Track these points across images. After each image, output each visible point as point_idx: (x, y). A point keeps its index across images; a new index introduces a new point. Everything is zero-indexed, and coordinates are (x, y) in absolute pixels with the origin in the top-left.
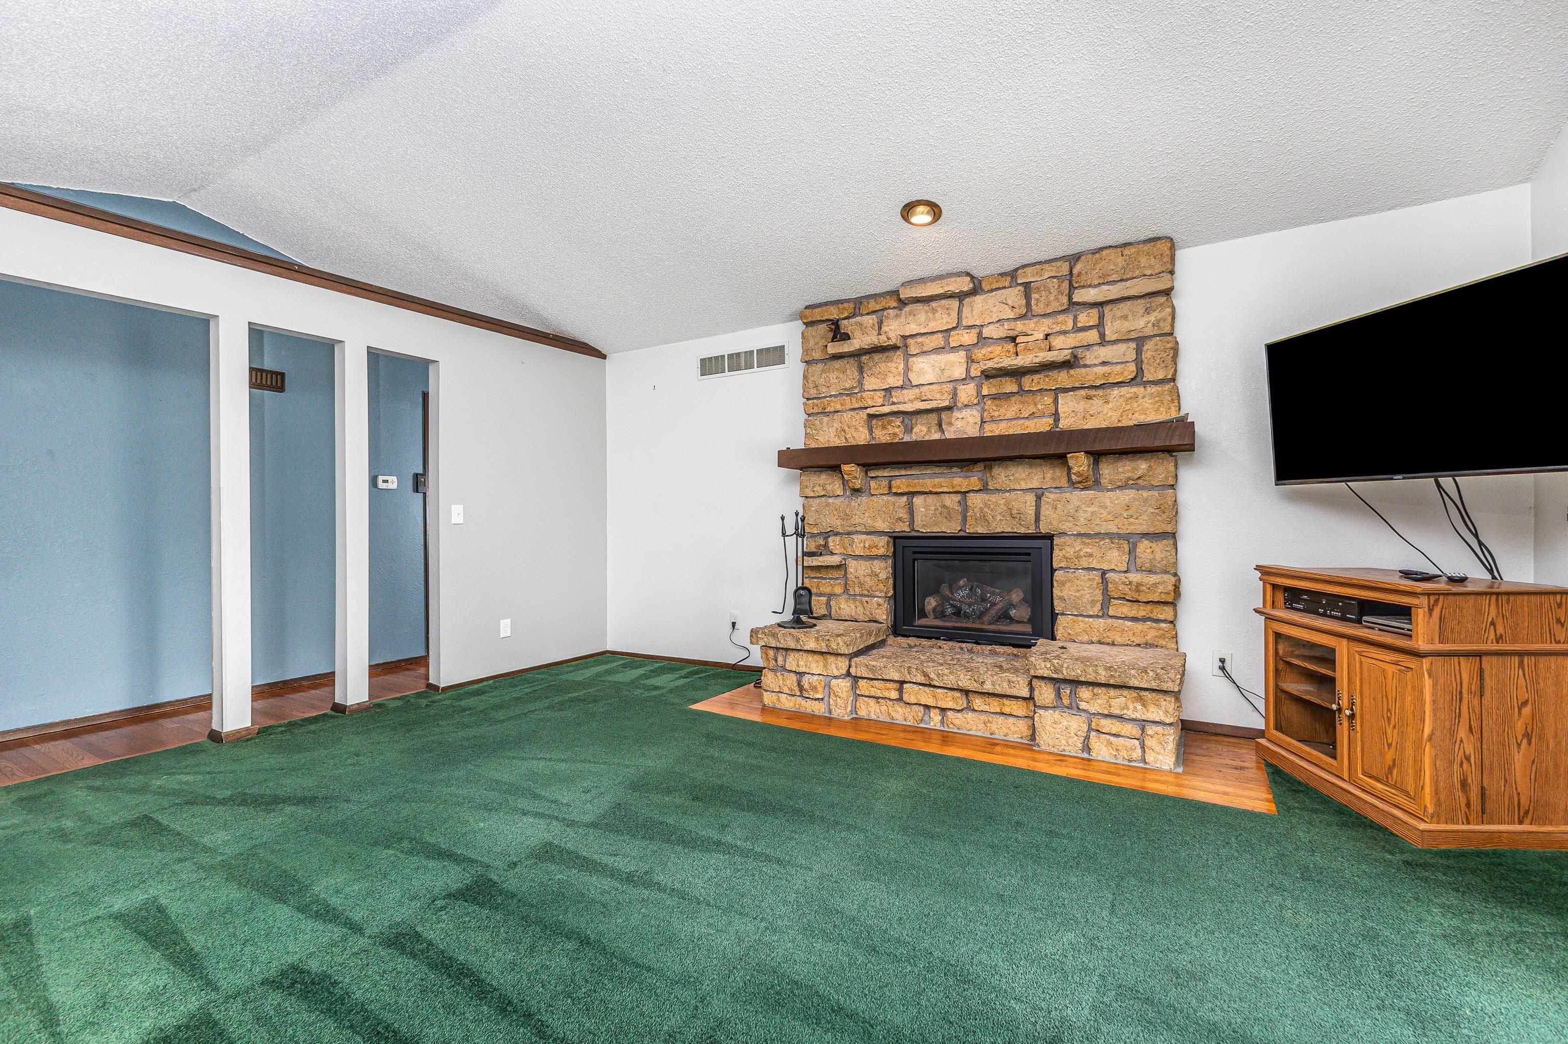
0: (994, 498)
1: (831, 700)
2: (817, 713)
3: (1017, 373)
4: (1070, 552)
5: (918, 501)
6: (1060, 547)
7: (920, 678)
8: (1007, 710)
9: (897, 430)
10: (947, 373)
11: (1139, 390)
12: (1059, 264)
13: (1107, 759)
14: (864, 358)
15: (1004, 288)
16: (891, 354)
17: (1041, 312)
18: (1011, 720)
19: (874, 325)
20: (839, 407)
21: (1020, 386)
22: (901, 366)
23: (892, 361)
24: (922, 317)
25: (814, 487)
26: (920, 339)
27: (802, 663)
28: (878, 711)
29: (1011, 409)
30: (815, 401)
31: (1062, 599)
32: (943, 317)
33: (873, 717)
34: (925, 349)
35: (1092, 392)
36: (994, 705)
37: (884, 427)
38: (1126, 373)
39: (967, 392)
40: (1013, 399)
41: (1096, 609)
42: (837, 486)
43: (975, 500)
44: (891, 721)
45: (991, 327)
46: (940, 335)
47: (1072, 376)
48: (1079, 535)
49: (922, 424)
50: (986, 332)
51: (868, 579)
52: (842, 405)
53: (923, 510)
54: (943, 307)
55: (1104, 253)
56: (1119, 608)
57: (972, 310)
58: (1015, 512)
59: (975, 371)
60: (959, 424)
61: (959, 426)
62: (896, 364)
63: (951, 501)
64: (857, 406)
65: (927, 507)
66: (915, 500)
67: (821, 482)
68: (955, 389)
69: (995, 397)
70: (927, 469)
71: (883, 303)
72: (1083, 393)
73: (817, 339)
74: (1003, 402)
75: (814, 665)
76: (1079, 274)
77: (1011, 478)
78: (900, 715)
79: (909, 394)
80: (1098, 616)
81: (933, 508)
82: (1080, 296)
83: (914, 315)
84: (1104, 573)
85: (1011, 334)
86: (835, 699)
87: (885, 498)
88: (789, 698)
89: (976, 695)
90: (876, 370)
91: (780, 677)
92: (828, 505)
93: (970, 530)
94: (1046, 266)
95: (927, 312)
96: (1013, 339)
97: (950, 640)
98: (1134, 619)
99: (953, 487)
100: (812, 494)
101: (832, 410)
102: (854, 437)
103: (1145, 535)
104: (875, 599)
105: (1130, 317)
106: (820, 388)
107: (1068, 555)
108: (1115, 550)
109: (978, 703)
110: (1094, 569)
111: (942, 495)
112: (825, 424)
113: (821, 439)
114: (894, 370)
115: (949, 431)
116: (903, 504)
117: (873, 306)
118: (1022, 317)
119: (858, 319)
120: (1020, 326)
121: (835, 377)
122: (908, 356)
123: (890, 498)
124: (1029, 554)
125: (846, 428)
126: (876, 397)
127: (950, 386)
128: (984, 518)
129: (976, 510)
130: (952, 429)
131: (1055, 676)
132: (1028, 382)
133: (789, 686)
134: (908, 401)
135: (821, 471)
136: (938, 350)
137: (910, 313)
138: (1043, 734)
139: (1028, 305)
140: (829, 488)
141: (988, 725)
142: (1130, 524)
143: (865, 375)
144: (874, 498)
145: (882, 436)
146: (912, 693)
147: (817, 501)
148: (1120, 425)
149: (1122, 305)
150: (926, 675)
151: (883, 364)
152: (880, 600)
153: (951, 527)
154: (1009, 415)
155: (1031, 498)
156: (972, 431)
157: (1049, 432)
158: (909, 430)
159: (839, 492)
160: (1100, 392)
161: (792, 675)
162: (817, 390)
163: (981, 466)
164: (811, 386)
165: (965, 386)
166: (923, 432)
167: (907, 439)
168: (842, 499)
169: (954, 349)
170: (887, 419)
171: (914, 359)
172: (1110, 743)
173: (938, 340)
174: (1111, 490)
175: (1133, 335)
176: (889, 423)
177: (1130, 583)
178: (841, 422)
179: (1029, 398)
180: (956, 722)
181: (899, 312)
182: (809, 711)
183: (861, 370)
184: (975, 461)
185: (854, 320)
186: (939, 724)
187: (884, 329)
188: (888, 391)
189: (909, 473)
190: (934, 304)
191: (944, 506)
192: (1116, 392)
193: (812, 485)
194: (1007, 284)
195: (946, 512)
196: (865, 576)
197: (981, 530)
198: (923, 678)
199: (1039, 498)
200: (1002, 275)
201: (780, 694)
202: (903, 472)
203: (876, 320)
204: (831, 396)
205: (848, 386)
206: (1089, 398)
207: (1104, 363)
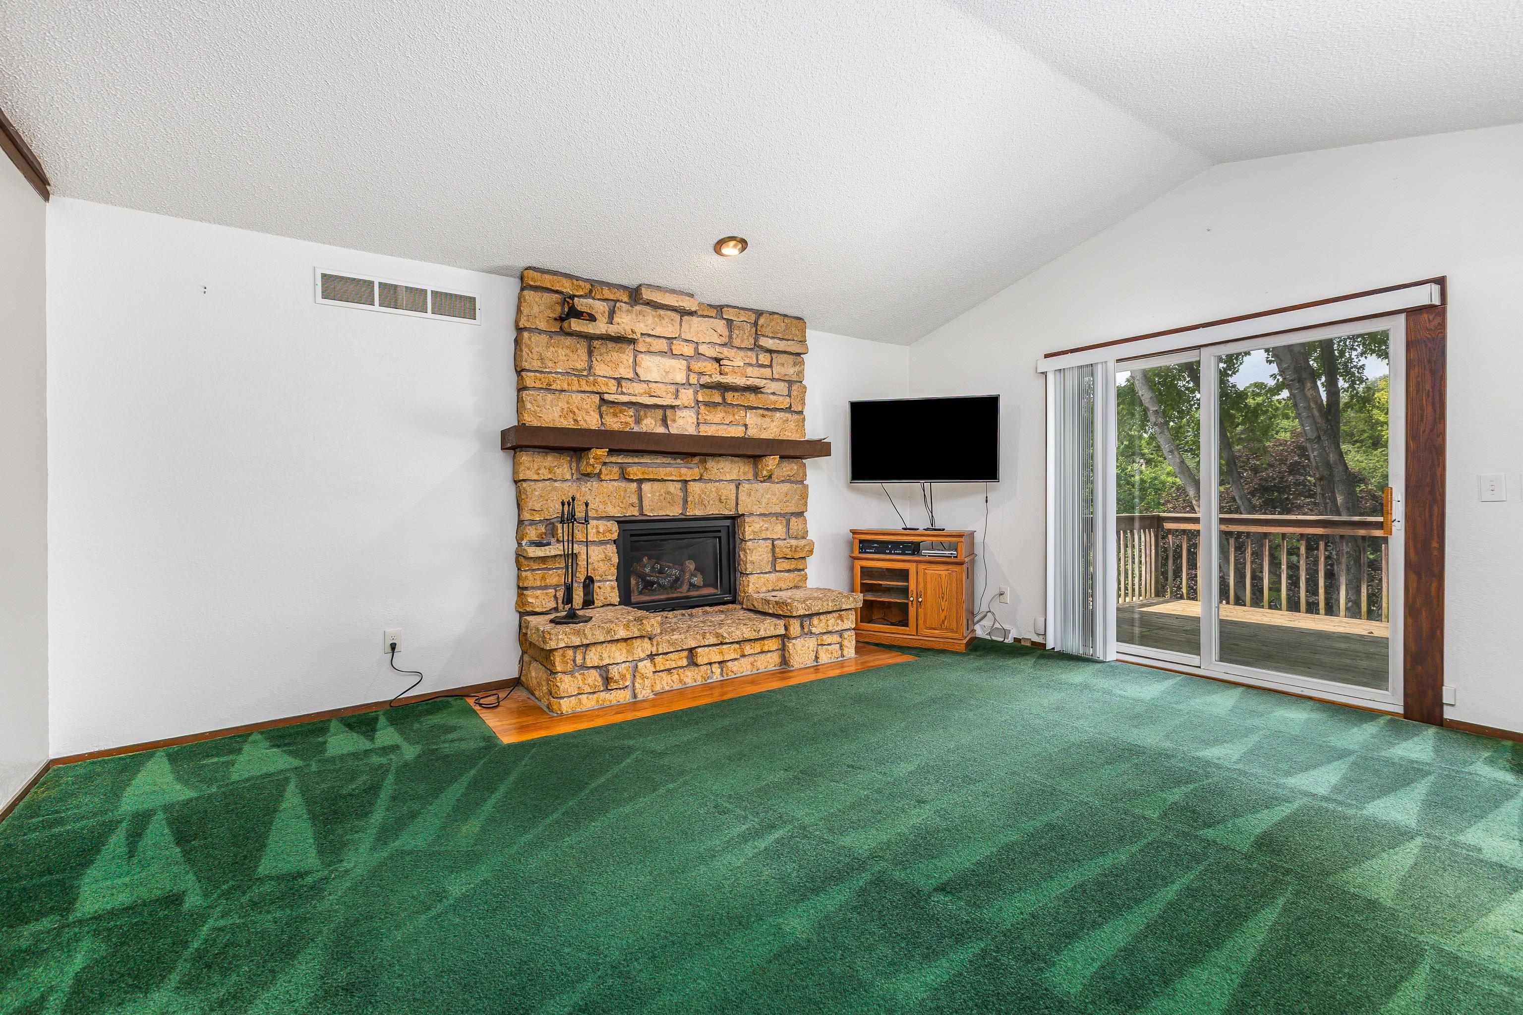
0: (709, 485)
1: (636, 684)
2: (622, 701)
3: (724, 388)
4: (756, 527)
5: (646, 487)
6: (750, 524)
7: (713, 640)
8: (766, 648)
9: (629, 420)
10: (670, 376)
11: (789, 415)
12: (750, 313)
13: (827, 662)
14: (596, 343)
15: (712, 317)
16: (624, 346)
17: (737, 345)
18: (769, 654)
19: (604, 312)
20: (566, 387)
21: (724, 399)
22: (631, 360)
23: (624, 353)
24: (650, 320)
25: (539, 469)
26: (648, 340)
27: (605, 655)
28: (670, 681)
29: (718, 416)
30: (538, 374)
31: (753, 563)
32: (667, 326)
33: (667, 688)
34: (652, 349)
35: (766, 413)
36: (757, 647)
37: (615, 415)
38: (785, 404)
39: (687, 396)
40: (719, 408)
41: (768, 569)
42: (566, 469)
43: (695, 488)
44: (684, 686)
45: (705, 346)
46: (665, 341)
47: (759, 399)
48: (761, 515)
49: (652, 418)
50: (703, 349)
51: (601, 564)
52: (568, 384)
53: (650, 495)
54: (669, 317)
55: (776, 316)
56: (782, 565)
57: (690, 328)
58: (723, 498)
59: (693, 379)
60: (680, 422)
61: (681, 424)
62: (627, 356)
63: (675, 488)
64: (588, 389)
65: (653, 493)
66: (643, 486)
67: (547, 464)
68: (678, 391)
69: (707, 404)
70: (657, 459)
71: (617, 295)
72: (761, 412)
73: (542, 308)
74: (712, 409)
75: (617, 654)
76: (762, 326)
77: (721, 470)
78: (691, 678)
79: (638, 388)
80: (770, 572)
81: (657, 494)
82: (763, 342)
83: (644, 316)
84: (773, 540)
85: (720, 356)
86: (641, 681)
87: (616, 484)
88: (591, 696)
89: (746, 643)
90: (607, 358)
91: (580, 677)
92: (555, 489)
93: (690, 513)
94: (742, 312)
95: (654, 317)
96: (718, 360)
97: (673, 610)
98: (789, 571)
99: (680, 476)
100: (535, 477)
101: (559, 388)
102: (585, 421)
103: (792, 514)
104: (608, 583)
105: (785, 366)
106: (546, 362)
107: (756, 530)
108: (779, 525)
109: (748, 649)
110: (768, 539)
111: (667, 482)
112: (548, 402)
113: (545, 417)
114: (625, 362)
115: (673, 427)
116: (633, 490)
117: (607, 293)
118: (724, 345)
119: (590, 301)
120: (726, 352)
121: (564, 353)
122: (636, 352)
123: (620, 484)
124: (720, 531)
125: (576, 410)
126: (610, 384)
127: (673, 387)
128: (702, 502)
129: (696, 496)
130: (675, 425)
131: (807, 613)
132: (729, 396)
133: (591, 683)
134: (636, 393)
135: (547, 453)
136: (662, 353)
137: (640, 312)
138: (796, 657)
139: (730, 337)
140: (558, 471)
141: (755, 664)
142: (787, 507)
143: (594, 360)
144: (604, 483)
145: (613, 423)
146: (703, 655)
147: (540, 484)
148: (780, 438)
149: (782, 356)
150: (718, 635)
151: (616, 354)
152: (612, 583)
153: (675, 511)
154: (716, 420)
155: (733, 486)
156: (691, 430)
157: (742, 437)
158: (638, 421)
159: (568, 477)
160: (769, 413)
161: (593, 671)
162: (542, 363)
163: (696, 460)
164: (536, 357)
165: (686, 391)
166: (651, 425)
167: (636, 429)
168: (570, 483)
169: (674, 356)
170: (620, 407)
171: (642, 355)
172: (827, 650)
173: (662, 345)
174: (777, 483)
175: (787, 378)
176: (621, 412)
177: (791, 546)
178: (568, 403)
179: (730, 409)
180: (735, 669)
181: (630, 308)
182: (614, 702)
183: (590, 353)
184: (694, 455)
185: (585, 300)
186: (719, 676)
187: (616, 319)
188: (619, 380)
189: (642, 461)
190: (662, 312)
191: (669, 493)
192: (778, 415)
193: (536, 467)
194: (714, 315)
195: (669, 497)
196: (598, 561)
197: (698, 513)
198: (715, 639)
199: (737, 488)
200: (710, 306)
201: (580, 696)
202: (636, 460)
203: (607, 309)
204: (557, 373)
205: (579, 367)
206: (763, 416)
207: (774, 394)
